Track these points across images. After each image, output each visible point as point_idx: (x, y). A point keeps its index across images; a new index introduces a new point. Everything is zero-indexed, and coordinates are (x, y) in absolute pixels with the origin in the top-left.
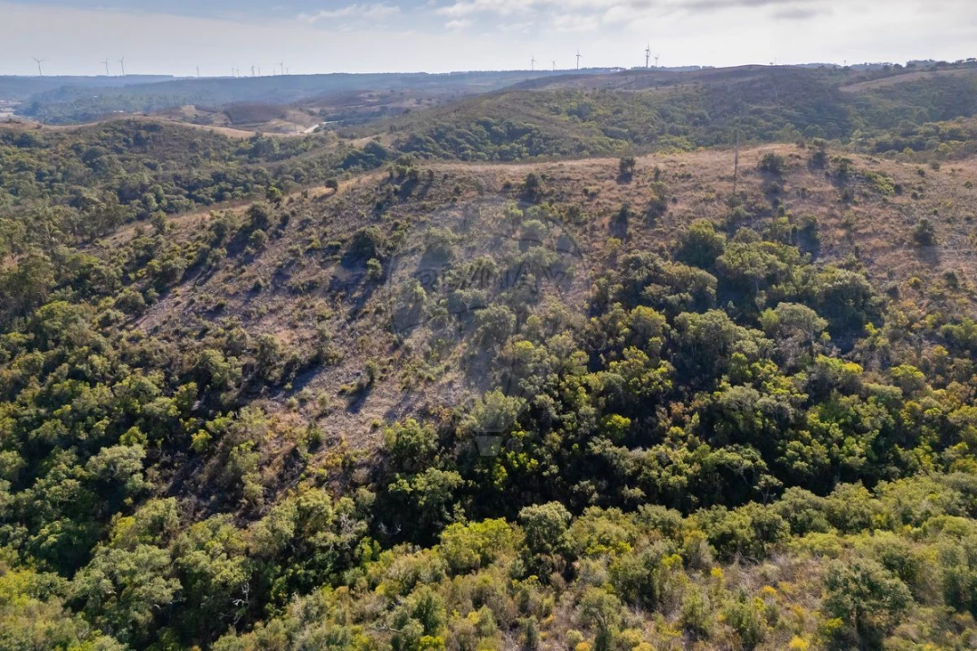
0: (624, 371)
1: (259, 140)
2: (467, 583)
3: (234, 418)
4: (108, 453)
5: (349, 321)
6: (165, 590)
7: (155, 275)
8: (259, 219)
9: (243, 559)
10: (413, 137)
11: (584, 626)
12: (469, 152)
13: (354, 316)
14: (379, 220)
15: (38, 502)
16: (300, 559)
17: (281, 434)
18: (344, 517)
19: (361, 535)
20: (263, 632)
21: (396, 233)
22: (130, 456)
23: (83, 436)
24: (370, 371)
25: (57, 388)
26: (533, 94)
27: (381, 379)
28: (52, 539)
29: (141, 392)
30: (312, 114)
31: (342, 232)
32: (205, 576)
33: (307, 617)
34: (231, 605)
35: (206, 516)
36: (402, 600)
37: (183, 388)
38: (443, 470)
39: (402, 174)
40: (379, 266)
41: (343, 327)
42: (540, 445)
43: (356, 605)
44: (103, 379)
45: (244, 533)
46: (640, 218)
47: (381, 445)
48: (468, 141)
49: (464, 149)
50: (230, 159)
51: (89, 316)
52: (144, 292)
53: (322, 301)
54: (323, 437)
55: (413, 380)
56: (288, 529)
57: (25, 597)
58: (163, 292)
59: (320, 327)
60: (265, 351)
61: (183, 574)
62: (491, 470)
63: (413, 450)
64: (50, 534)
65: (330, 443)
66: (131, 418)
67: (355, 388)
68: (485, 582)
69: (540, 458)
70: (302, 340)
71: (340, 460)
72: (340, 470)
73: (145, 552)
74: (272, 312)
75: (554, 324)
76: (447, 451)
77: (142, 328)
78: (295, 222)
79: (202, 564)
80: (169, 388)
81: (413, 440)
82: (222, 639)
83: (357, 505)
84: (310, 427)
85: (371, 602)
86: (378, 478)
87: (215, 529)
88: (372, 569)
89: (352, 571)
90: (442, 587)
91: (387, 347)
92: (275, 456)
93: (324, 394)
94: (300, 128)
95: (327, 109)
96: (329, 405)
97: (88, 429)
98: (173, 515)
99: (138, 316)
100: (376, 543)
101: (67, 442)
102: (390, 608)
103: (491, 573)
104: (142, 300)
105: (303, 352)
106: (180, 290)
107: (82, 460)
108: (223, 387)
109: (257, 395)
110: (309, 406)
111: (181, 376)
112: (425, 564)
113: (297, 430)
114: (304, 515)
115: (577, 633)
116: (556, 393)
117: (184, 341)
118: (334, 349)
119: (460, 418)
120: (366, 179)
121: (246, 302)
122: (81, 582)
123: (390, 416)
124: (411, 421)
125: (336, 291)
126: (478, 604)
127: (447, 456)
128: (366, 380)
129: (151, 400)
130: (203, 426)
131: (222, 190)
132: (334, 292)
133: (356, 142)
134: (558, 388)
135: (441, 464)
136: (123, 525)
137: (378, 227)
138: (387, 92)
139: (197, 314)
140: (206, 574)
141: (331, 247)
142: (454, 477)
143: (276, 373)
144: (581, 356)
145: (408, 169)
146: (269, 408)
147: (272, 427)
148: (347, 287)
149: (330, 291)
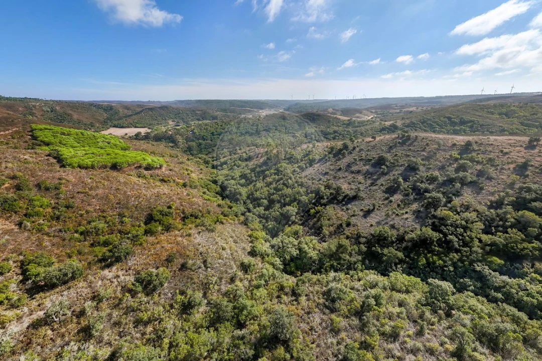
0: (506, 239)
1: (351, 121)
2: (398, 296)
3: (324, 208)
4: (288, 208)
5: (370, 186)
6: (295, 252)
7: (310, 160)
8: (345, 147)
9: (318, 252)
10: (411, 122)
11: (452, 339)
12: (438, 129)
13: (372, 184)
14: (390, 152)
15: (269, 215)
16: (336, 260)
17: (338, 218)
18: (353, 252)
19: (358, 261)
20: (319, 277)
21: (396, 158)
22: (293, 210)
23: (283, 201)
24: (374, 205)
25: (279, 187)
26: (479, 105)
27: (377, 209)
28: (270, 226)
29: (299, 193)
30: (372, 112)
31: (374, 155)
32: (305, 252)
33: (334, 279)
34: (312, 265)
35: (310, 235)
36: (369, 290)
37: (311, 195)
38: (396, 250)
39: (403, 136)
40: (386, 169)
41: (367, 188)
42: (446, 256)
43: (352, 283)
44: (290, 187)
45: (320, 245)
46: (537, 168)
47: (373, 232)
48: (438, 125)
49: (435, 128)
50: (340, 126)
51: (290, 168)
52: (306, 165)
53: (361, 177)
54: (352, 223)
55: (390, 213)
56: (334, 249)
57: (262, 240)
58: (311, 165)
59: (359, 186)
60: (338, 189)
61: (300, 250)
62: (418, 258)
63: (385, 239)
64: (271, 224)
65: (354, 226)
66: (295, 200)
67: (367, 210)
68: (405, 299)
69: (445, 262)
70: (352, 189)
71: (356, 233)
72: (356, 236)
73: (292, 239)
74: (343, 177)
75: (467, 208)
76: (399, 243)
77: (304, 174)
78: (357, 149)
79: (306, 249)
80: (307, 194)
81: (386, 235)
82: (307, 273)
83: (359, 250)
84: (348, 218)
85: (358, 285)
86: (369, 243)
87: (312, 240)
88: (360, 274)
89: (353, 272)
90: (386, 293)
91: (383, 198)
92: (334, 224)
93: (355, 209)
94: (366, 117)
95: (377, 110)
96: (357, 213)
97: (284, 200)
98: (301, 231)
99: (303, 171)
100: (363, 266)
101: (279, 202)
102: (364, 290)
103: (409, 297)
104: (304, 167)
105: (351, 193)
106: (316, 166)
107: (281, 208)
108: (322, 198)
109: (333, 203)
110: (349, 211)
111: (311, 191)
112: (381, 281)
113: (344, 218)
114: (340, 246)
115: (446, 340)
116: (460, 237)
117: (314, 181)
118: (362, 194)
119: (408, 233)
120: (387, 137)
121: (336, 173)
122: (275, 241)
123: (378, 223)
124: (387, 228)
125: (367, 174)
126: (400, 305)
127: (399, 245)
128: (372, 208)
129: (301, 196)
130: (314, 208)
131: (335, 136)
132: (366, 175)
133: (386, 123)
134: (462, 235)
135: (396, 248)
136: (288, 229)
137: (389, 154)
138: (404, 105)
139: (319, 174)
140: (306, 252)
141: (369, 159)
142: (400, 255)
143: (341, 198)
144: (480, 225)
145: (406, 134)
146: (336, 208)
147: (336, 214)
148: (372, 174)
149: (365, 174)
